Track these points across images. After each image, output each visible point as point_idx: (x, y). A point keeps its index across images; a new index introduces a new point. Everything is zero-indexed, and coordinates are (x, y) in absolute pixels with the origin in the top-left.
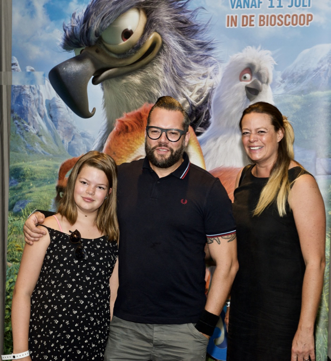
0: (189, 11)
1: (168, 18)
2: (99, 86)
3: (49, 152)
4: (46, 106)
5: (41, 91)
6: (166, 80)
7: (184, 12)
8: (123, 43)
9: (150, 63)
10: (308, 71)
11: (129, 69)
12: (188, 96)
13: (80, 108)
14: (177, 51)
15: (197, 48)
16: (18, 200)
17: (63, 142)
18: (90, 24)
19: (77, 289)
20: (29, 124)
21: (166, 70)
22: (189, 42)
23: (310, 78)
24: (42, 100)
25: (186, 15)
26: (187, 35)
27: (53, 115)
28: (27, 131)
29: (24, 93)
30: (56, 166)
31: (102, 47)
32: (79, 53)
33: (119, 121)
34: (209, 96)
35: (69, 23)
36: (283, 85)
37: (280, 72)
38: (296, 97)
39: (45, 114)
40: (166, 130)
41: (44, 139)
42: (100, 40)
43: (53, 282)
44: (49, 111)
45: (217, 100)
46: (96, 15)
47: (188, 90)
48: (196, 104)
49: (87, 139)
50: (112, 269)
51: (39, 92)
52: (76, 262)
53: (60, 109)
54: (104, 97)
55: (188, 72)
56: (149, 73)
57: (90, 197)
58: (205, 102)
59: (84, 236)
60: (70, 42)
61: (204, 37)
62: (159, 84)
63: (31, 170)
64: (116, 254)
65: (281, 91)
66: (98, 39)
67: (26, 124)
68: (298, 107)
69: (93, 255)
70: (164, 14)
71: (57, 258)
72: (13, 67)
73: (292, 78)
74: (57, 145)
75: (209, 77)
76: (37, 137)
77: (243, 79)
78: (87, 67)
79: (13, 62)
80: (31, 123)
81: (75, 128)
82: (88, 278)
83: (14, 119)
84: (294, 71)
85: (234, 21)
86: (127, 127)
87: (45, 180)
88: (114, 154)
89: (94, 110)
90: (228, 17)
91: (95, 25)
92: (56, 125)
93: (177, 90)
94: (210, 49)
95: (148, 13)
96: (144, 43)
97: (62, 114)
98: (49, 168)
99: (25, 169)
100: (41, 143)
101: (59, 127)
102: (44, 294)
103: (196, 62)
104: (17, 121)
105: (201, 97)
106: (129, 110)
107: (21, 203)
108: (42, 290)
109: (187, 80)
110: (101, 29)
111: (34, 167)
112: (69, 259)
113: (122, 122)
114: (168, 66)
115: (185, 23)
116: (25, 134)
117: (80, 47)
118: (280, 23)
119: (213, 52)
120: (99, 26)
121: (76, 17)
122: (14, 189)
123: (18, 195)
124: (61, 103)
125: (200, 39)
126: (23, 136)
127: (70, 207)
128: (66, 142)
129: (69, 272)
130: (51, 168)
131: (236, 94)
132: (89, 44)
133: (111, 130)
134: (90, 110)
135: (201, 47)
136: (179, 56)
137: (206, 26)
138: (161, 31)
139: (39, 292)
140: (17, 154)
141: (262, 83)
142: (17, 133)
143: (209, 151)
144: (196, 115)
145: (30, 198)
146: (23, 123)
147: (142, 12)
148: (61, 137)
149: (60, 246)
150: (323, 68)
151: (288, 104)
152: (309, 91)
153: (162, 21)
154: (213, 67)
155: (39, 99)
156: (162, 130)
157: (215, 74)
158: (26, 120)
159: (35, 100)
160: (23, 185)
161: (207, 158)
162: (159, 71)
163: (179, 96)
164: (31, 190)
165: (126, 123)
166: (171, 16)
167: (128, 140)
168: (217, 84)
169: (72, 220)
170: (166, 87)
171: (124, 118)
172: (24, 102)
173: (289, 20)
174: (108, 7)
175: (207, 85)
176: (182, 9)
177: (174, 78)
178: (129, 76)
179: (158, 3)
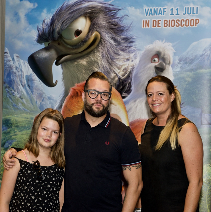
0: (118, 18)
1: (105, 22)
2: (60, 66)
3: (27, 109)
4: (26, 79)
5: (23, 70)
6: (103, 62)
7: (115, 18)
8: (75, 39)
9: (93, 51)
10: (196, 56)
11: (79, 55)
12: (117, 73)
13: (48, 81)
14: (110, 43)
15: (123, 42)
16: (7, 140)
17: (36, 102)
18: (54, 27)
19: (38, 199)
20: (15, 91)
21: (103, 56)
22: (118, 37)
23: (198, 61)
24: (24, 75)
25: (116, 20)
26: (117, 33)
27: (30, 85)
28: (14, 95)
29: (12, 71)
30: (32, 118)
31: (62, 41)
32: (47, 45)
33: (73, 89)
34: (131, 73)
35: (41, 26)
36: (180, 65)
37: (177, 57)
38: (189, 73)
39: (25, 85)
41: (24, 101)
42: (61, 36)
43: (22, 195)
44: (28, 83)
45: (136, 75)
47: (117, 69)
48: (123, 78)
49: (52, 101)
50: (60, 186)
51: (21, 70)
52: (37, 181)
53: (35, 82)
54: (63, 73)
55: (117, 57)
56: (92, 58)
57: (48, 138)
58: (128, 77)
59: (42, 164)
60: (42, 38)
61: (128, 34)
62: (98, 65)
63: (16, 121)
64: (63, 176)
65: (178, 69)
66: (60, 36)
67: (13, 91)
68: (190, 80)
69: (48, 177)
70: (102, 20)
71: (24, 179)
72: (5, 54)
73: (185, 61)
74: (33, 104)
75: (131, 60)
76: (20, 99)
77: (153, 61)
78: (52, 54)
79: (6, 51)
80: (16, 90)
81: (44, 93)
82: (45, 192)
83: (6, 88)
84: (187, 56)
85: (147, 24)
86: (77, 93)
87: (25, 127)
88: (69, 110)
89: (56, 82)
90: (144, 21)
91: (58, 28)
92: (32, 92)
93: (110, 68)
94: (131, 42)
95: (91, 19)
96: (89, 39)
97: (36, 84)
98: (27, 120)
99: (12, 120)
100: (23, 103)
101: (34, 93)
102: (17, 203)
103: (123, 50)
104: (7, 89)
105: (125, 73)
106: (79, 82)
107: (9, 142)
108: (15, 200)
109: (117, 62)
110: (62, 29)
111: (17, 119)
112: (33, 179)
113: (74, 89)
114: (104, 53)
115: (116, 25)
116: (12, 97)
117: (48, 41)
118: (178, 25)
119: (134, 44)
120: (60, 28)
121: (46, 22)
122: (5, 133)
123: (7, 137)
124: (35, 77)
125: (125, 35)
126: (11, 98)
127: (35, 145)
128: (39, 103)
129: (32, 188)
130: (29, 119)
131: (149, 71)
132: (54, 40)
133: (67, 95)
134: (54, 82)
135: (126, 41)
136: (112, 46)
137: (129, 27)
138: (100, 31)
139: (14, 201)
140: (7, 110)
141: (166, 64)
142: (8, 96)
143: (131, 109)
144: (122, 85)
145: (15, 139)
146: (11, 90)
147: (88, 18)
148: (35, 99)
149: (27, 171)
150: (206, 54)
151: (183, 78)
152: (197, 69)
153: (101, 24)
154: (134, 54)
155: (21, 75)
157: (135, 58)
158: (13, 88)
159: (19, 76)
160: (10, 130)
161: (130, 114)
162: (99, 57)
163: (111, 73)
164: (16, 133)
165: (77, 90)
166: (106, 21)
167: (78, 101)
168: (136, 65)
169: (36, 154)
170: (103, 67)
171: (75, 87)
172: (12, 77)
173: (183, 23)
174: (66, 16)
175: (130, 65)
176: (113, 16)
177: (108, 61)
178: (79, 60)
179: (98, 13)
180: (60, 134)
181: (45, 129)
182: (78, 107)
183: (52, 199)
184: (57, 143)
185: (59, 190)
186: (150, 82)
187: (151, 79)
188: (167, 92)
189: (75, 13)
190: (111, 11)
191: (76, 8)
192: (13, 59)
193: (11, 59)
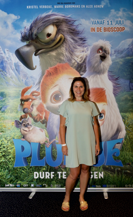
0: (75, 26)
1: (66, 28)
2: (37, 57)
3: (16, 85)
4: (14, 65)
5: (12, 59)
6: (66, 53)
7: (73, 26)
8: (47, 39)
9: (59, 46)
10: (124, 49)
11: (50, 49)
12: (76, 60)
13: (30, 66)
14: (71, 42)
15: (79, 40)
16: (3, 106)
17: (23, 80)
18: (32, 31)
20: (7, 73)
21: (66, 49)
22: (76, 38)
23: (125, 52)
24: (13, 63)
25: (74, 27)
26: (75, 35)
27: (17, 69)
28: (6, 76)
29: (4, 60)
30: (20, 91)
31: (38, 40)
32: (28, 43)
33: (47, 71)
34: (85, 59)
35: (23, 31)
36: (115, 55)
37: (113, 50)
38: (121, 59)
39: (14, 69)
44: (16, 68)
45: (89, 61)
46: (35, 27)
47: (76, 58)
48: (80, 63)
49: (33, 79)
51: (11, 59)
53: (21, 67)
54: (40, 61)
55: (76, 50)
56: (59, 50)
58: (84, 62)
60: (24, 39)
61: (82, 36)
62: (64, 55)
63: (9, 93)
65: (114, 57)
66: (37, 37)
67: (6, 73)
68: (121, 63)
70: (64, 27)
73: (118, 52)
74: (20, 82)
75: (85, 52)
76: (11, 79)
77: (98, 52)
78: (32, 49)
80: (8, 73)
81: (28, 74)
84: (119, 49)
85: (94, 30)
87: (15, 97)
88: (45, 84)
89: (36, 66)
90: (91, 28)
91: (35, 31)
92: (19, 74)
93: (71, 57)
94: (85, 41)
95: (57, 26)
96: (56, 39)
97: (21, 69)
98: (17, 92)
99: (6, 93)
100: (13, 81)
101: (20, 74)
103: (79, 46)
104: (1, 72)
105: (82, 60)
106: (51, 66)
107: (5, 107)
109: (76, 53)
110: (38, 33)
111: (10, 91)
113: (48, 71)
114: (67, 48)
115: (74, 30)
116: (5, 77)
117: (29, 40)
118: (112, 31)
119: (86, 42)
120: (37, 32)
121: (26, 28)
122: (1, 101)
123: (3, 103)
124: (21, 64)
125: (80, 36)
126: (4, 78)
130: (18, 92)
131: (96, 59)
132: (32, 39)
133: (44, 75)
134: (34, 67)
135: (81, 40)
136: (72, 44)
137: (82, 31)
138: (63, 34)
140: (2, 86)
141: (107, 54)
142: (2, 77)
144: (80, 67)
145: (9, 104)
146: (4, 73)
147: (55, 26)
148: (22, 78)
150: (130, 48)
151: (118, 62)
152: (125, 57)
153: (64, 29)
154: (86, 48)
155: (11, 63)
157: (87, 51)
158: (6, 71)
159: (9, 63)
160: (5, 99)
162: (63, 50)
163: (72, 60)
164: (9, 101)
165: (50, 72)
166: (67, 28)
167: (51, 79)
168: (88, 55)
170: (67, 56)
171: (49, 69)
172: (4, 64)
173: (115, 29)
174: (40, 24)
175: (84, 55)
176: (72, 25)
177: (70, 53)
178: (51, 52)
179: (61, 23)
182: (52, 82)
189: (46, 22)
190: (70, 21)
191: (46, 19)
192: (5, 52)
193: (3, 52)
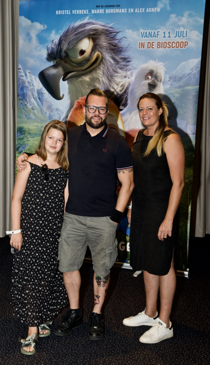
0: (117, 39)
2: (66, 82)
3: (38, 118)
4: (37, 92)
5: (34, 84)
6: (103, 79)
7: (114, 40)
8: (80, 57)
9: (95, 69)
10: (184, 75)
11: (83, 72)
12: (115, 88)
13: (56, 94)
14: (110, 62)
15: (121, 61)
16: (21, 145)
17: (46, 113)
19: (46, 196)
21: (103, 73)
22: (117, 57)
23: (185, 79)
24: (35, 89)
25: (116, 41)
26: (116, 53)
27: (41, 98)
29: (25, 85)
30: (42, 127)
31: (68, 59)
32: (55, 63)
33: (77, 102)
34: (127, 88)
35: (50, 45)
36: (170, 83)
37: (168, 75)
38: (177, 90)
39: (36, 97)
40: (99, 108)
41: (36, 111)
42: (67, 55)
43: (32, 193)
44: (38, 96)
45: (132, 91)
46: (65, 41)
47: (116, 85)
48: (120, 93)
49: (59, 112)
50: (65, 186)
51: (33, 85)
52: (45, 181)
53: (44, 95)
54: (69, 88)
55: (116, 75)
56: (94, 75)
57: (54, 145)
58: (125, 92)
59: (49, 167)
60: (51, 57)
61: (125, 54)
62: (99, 81)
63: (28, 129)
64: (67, 177)
65: (168, 86)
67: (26, 103)
68: (177, 95)
69: (54, 178)
70: (103, 41)
71: (34, 179)
72: (19, 70)
73: (174, 79)
74: (43, 115)
75: (127, 78)
76: (32, 110)
77: (147, 79)
78: (59, 71)
79: (19, 68)
80: (29, 102)
81: (53, 105)
82: (52, 191)
83: (20, 100)
84: (176, 75)
85: (143, 45)
86: (81, 105)
87: (36, 134)
89: (63, 95)
90: (140, 43)
91: (65, 47)
92: (42, 104)
93: (110, 85)
94: (129, 61)
95: (94, 40)
96: (92, 58)
97: (45, 97)
98: (38, 128)
99: (25, 128)
100: (34, 114)
101: (44, 105)
102: (28, 199)
103: (121, 69)
105: (123, 89)
106: (83, 96)
107: (23, 147)
108: (27, 196)
109: (115, 79)
110: (68, 49)
111: (30, 127)
112: (41, 180)
113: (79, 102)
114: (105, 71)
115: (115, 46)
116: (25, 108)
117: (56, 59)
118: (169, 47)
119: (130, 63)
120: (67, 47)
121: (54, 42)
122: (19, 139)
123: (21, 142)
124: (45, 91)
125: (123, 55)
127: (43, 150)
128: (48, 113)
129: (41, 187)
131: (143, 88)
132: (61, 58)
133: (73, 107)
134: (61, 96)
135: (124, 60)
136: (111, 65)
137: (127, 48)
138: (101, 51)
139: (25, 198)
140: (21, 119)
141: (158, 81)
142: (21, 107)
143: (126, 120)
144: (120, 99)
145: (28, 144)
146: (24, 102)
147: (91, 40)
148: (45, 110)
149: (36, 172)
150: (193, 73)
151: (172, 94)
152: (184, 86)
153: (102, 45)
154: (130, 72)
155: (33, 89)
156: (97, 107)
157: (131, 76)
158: (26, 100)
159: (31, 89)
160: (24, 137)
161: (126, 124)
162: (100, 74)
163: (110, 88)
164: (28, 139)
165: (81, 103)
166: (107, 42)
169: (44, 158)
170: (104, 83)
171: (79, 100)
172: (25, 91)
173: (174, 45)
174: (72, 37)
175: (127, 82)
176: (113, 38)
177: (108, 78)
178: (83, 77)
179: (100, 35)
180: (64, 142)
181: (51, 138)
183: (57, 197)
184: (62, 149)
185: (64, 189)
186: (141, 98)
187: (142, 96)
188: (156, 107)
189: (80, 34)
190: (111, 33)
191: (80, 30)
192: (26, 75)
193: (24, 75)
